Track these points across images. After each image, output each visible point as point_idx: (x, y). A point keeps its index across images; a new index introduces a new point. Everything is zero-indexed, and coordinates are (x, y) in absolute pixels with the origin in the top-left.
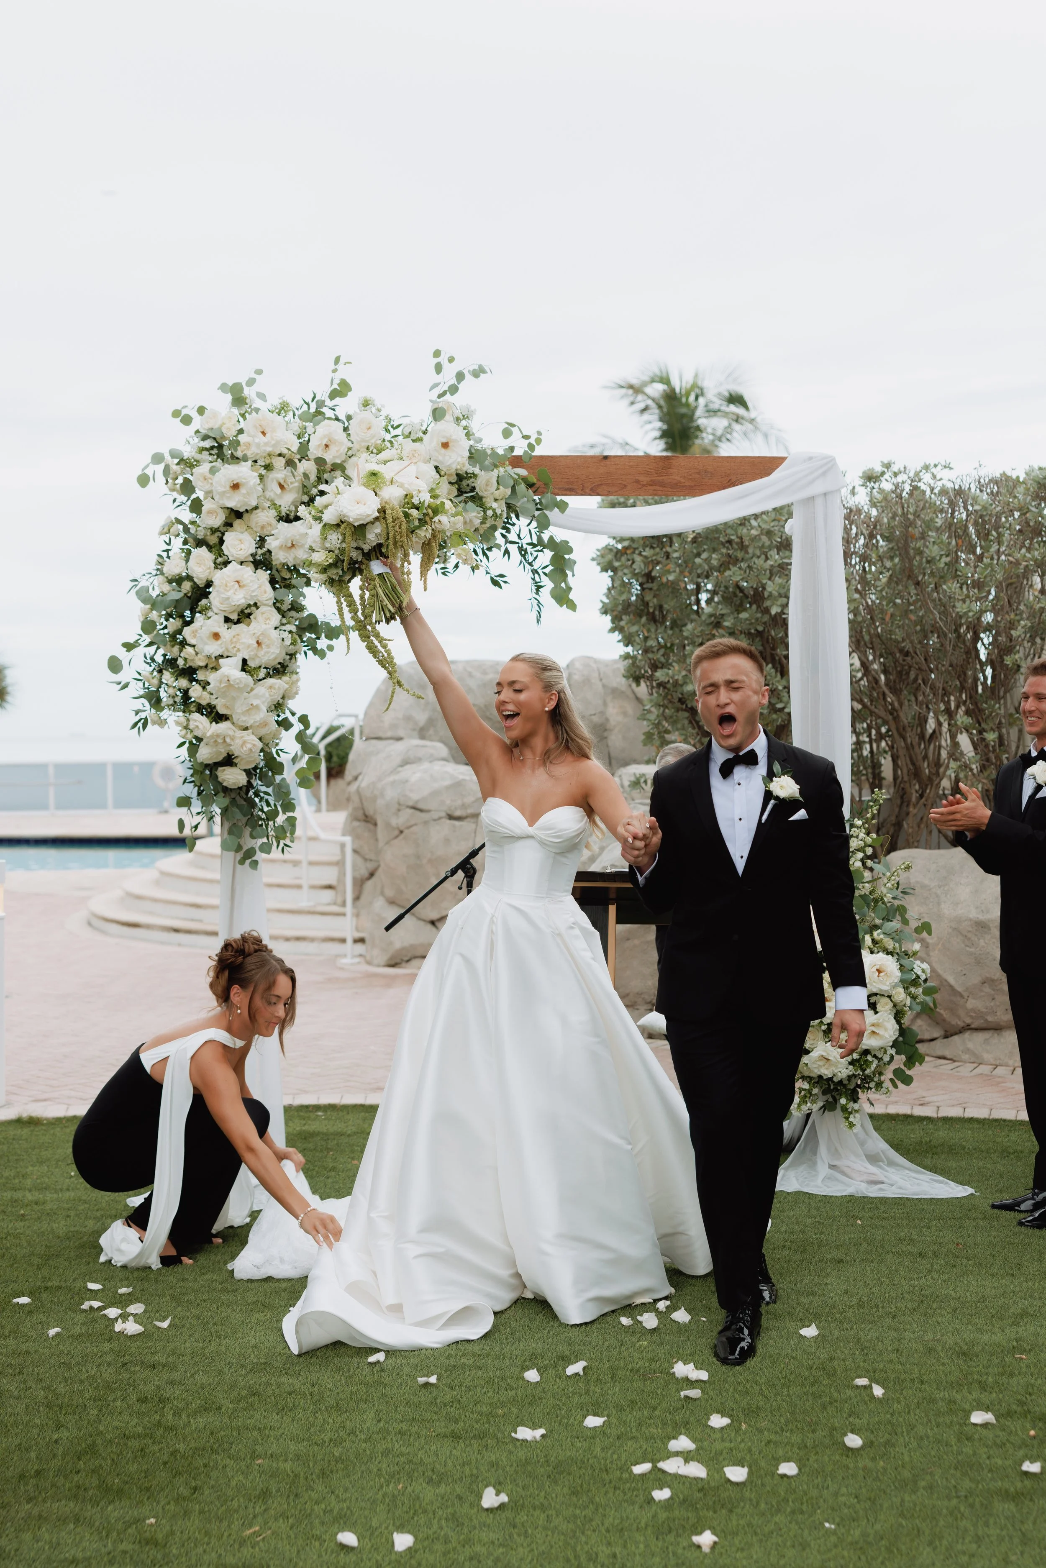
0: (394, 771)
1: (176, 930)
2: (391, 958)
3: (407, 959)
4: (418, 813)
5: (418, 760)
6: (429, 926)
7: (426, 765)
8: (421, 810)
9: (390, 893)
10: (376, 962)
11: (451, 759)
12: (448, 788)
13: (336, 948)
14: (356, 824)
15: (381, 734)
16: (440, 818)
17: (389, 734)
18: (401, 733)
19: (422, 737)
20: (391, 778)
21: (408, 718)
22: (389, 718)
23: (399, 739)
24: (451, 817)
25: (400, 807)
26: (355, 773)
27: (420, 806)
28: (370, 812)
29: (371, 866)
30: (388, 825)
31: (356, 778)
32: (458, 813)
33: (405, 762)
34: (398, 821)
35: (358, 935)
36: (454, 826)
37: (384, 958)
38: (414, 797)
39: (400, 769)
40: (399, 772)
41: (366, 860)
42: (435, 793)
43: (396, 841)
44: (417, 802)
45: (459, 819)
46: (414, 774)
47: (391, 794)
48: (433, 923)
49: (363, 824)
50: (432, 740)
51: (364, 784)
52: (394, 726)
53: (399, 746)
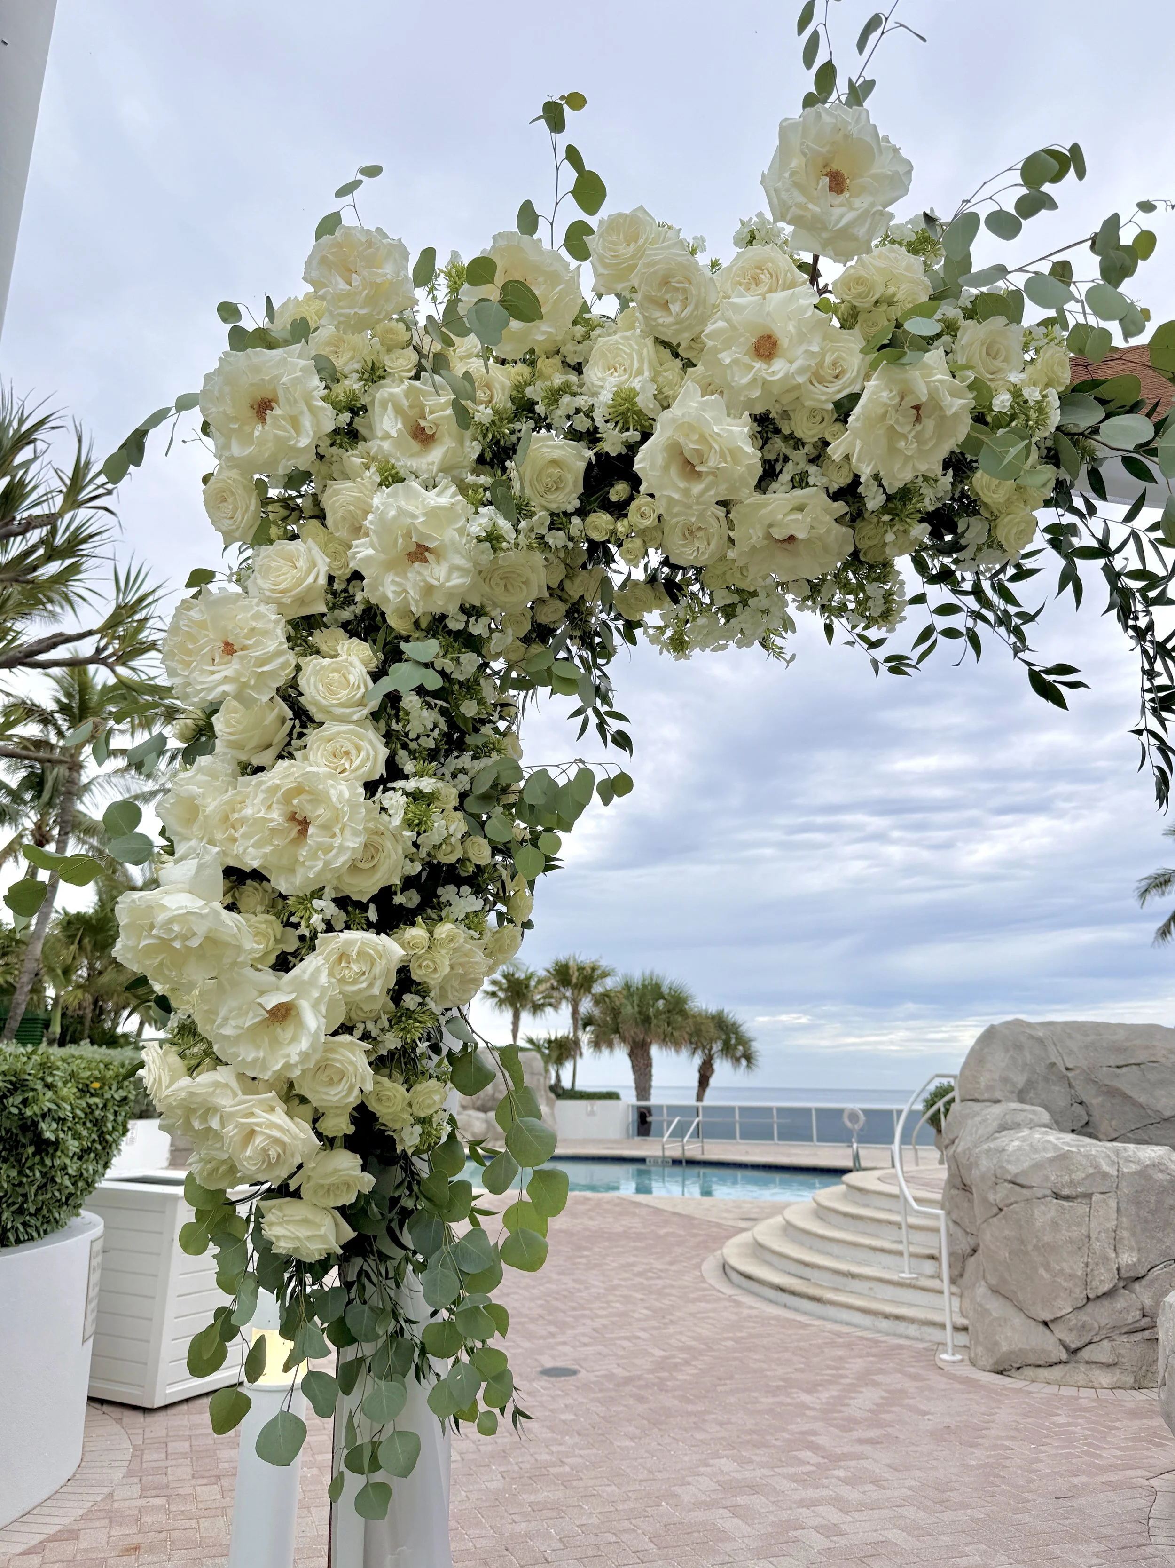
0: (990, 1137)
1: (783, 1290)
2: (996, 1363)
3: (1018, 1365)
4: (1017, 1188)
5: (1017, 1126)
6: (1042, 1328)
7: (1026, 1132)
8: (1022, 1186)
9: (993, 1281)
10: (981, 1363)
11: (1055, 1126)
12: (1052, 1160)
13: (935, 1335)
14: (955, 1192)
15: (977, 1096)
16: (1045, 1196)
17: (986, 1096)
18: (998, 1095)
19: (1022, 1101)
20: (985, 1147)
21: (1005, 1080)
22: (984, 1080)
23: (998, 1101)
24: (1057, 1196)
25: (998, 1179)
26: (952, 1137)
27: (1019, 1181)
28: (968, 1182)
29: (972, 1241)
30: (985, 1200)
31: (953, 1142)
32: (1066, 1192)
33: (1003, 1128)
34: (998, 1196)
35: (962, 1321)
36: (1062, 1207)
37: (988, 1362)
38: (1013, 1169)
39: (997, 1135)
40: (996, 1139)
41: (967, 1233)
42: (1038, 1166)
43: (995, 1219)
44: (1016, 1175)
45: (1067, 1198)
46: (1012, 1142)
47: (985, 1164)
48: (1045, 1324)
49: (961, 1192)
50: (1032, 1104)
51: (959, 1150)
52: (990, 1088)
53: (996, 1110)
